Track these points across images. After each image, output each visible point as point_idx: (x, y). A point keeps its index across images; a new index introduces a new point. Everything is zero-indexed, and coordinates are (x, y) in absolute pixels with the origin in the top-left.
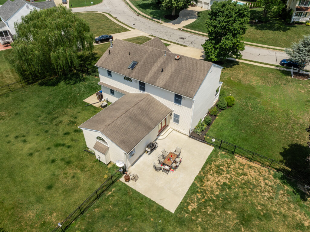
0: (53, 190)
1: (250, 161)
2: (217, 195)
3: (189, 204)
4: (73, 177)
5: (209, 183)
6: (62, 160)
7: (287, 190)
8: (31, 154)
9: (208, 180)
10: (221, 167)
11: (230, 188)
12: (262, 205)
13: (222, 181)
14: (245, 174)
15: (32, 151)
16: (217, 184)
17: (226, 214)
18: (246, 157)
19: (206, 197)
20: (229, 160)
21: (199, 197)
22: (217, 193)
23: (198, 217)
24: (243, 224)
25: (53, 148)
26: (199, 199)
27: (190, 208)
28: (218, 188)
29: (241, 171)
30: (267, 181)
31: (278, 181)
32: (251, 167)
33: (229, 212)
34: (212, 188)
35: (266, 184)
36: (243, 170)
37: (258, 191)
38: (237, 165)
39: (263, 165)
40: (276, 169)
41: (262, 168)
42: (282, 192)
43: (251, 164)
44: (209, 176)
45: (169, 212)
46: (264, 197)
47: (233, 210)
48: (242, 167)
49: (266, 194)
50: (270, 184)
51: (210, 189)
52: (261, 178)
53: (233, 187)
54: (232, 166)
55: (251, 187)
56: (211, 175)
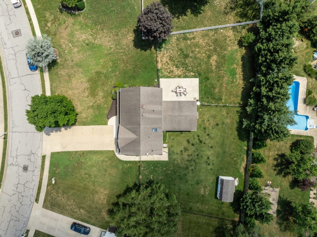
0: (217, 122)
1: (158, 62)
2: (183, 68)
3: (192, 75)
4: (209, 121)
5: (179, 73)
6: (205, 132)
7: (165, 45)
8: (212, 147)
9: (178, 74)
10: (169, 72)
11: (177, 65)
12: (177, 52)
13: (175, 69)
14: (167, 62)
15: (210, 149)
16: (178, 70)
17: (188, 62)
18: (157, 64)
19: (186, 71)
20: (163, 70)
21: (187, 73)
22: (182, 68)
23: (195, 70)
24: (189, 56)
25: (203, 142)
26: (188, 73)
27: (193, 74)
28: (179, 69)
29: (166, 64)
30: (165, 53)
31: (162, 49)
32: (161, 61)
33: (187, 62)
34: (181, 71)
35: (167, 53)
36: (165, 63)
37: (172, 55)
38: (164, 66)
39: (157, 57)
40: (156, 51)
41: (159, 56)
42: (167, 47)
43: (159, 61)
44: (176, 74)
45: (199, 80)
46: (173, 53)
47: (185, 61)
48: (164, 64)
49: (171, 52)
50: (166, 52)
51: (182, 71)
52: (165, 55)
53: (176, 64)
54: (166, 68)
55: (171, 58)
56: (175, 74)
